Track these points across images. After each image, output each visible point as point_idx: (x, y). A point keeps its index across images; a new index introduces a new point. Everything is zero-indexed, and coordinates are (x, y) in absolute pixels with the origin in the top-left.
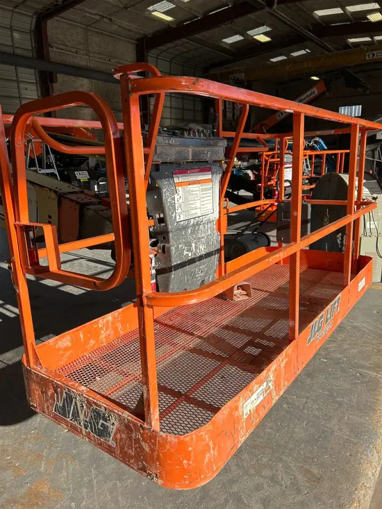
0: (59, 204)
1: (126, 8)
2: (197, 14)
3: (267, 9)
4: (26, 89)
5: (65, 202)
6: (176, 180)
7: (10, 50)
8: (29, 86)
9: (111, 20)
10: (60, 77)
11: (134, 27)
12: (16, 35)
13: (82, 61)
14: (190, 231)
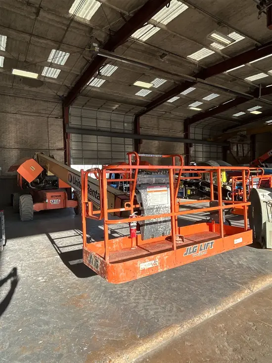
0: (115, 199)
1: (177, 107)
2: (215, 105)
3: (255, 99)
4: (128, 148)
5: (117, 198)
6: (148, 190)
7: (122, 131)
8: (129, 146)
9: (170, 113)
10: (144, 141)
11: (182, 114)
12: (126, 125)
13: (155, 133)
14: (155, 210)
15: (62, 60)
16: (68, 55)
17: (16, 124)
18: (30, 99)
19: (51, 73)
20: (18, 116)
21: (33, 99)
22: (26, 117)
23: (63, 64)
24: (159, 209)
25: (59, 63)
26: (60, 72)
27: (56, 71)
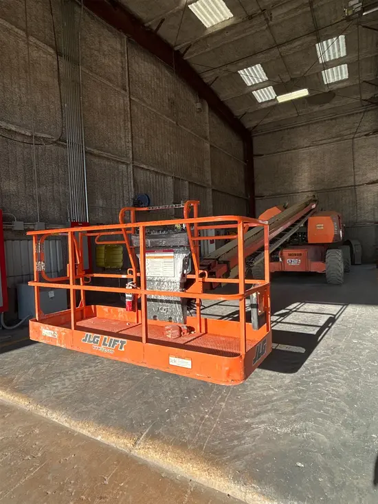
14: (156, 283)
15: (339, 50)
16: (342, 38)
17: (310, 160)
18: (328, 120)
19: (336, 76)
20: (312, 149)
21: (331, 119)
22: (322, 147)
23: (343, 53)
24: (162, 283)
25: (337, 57)
26: (348, 67)
27: (340, 68)
